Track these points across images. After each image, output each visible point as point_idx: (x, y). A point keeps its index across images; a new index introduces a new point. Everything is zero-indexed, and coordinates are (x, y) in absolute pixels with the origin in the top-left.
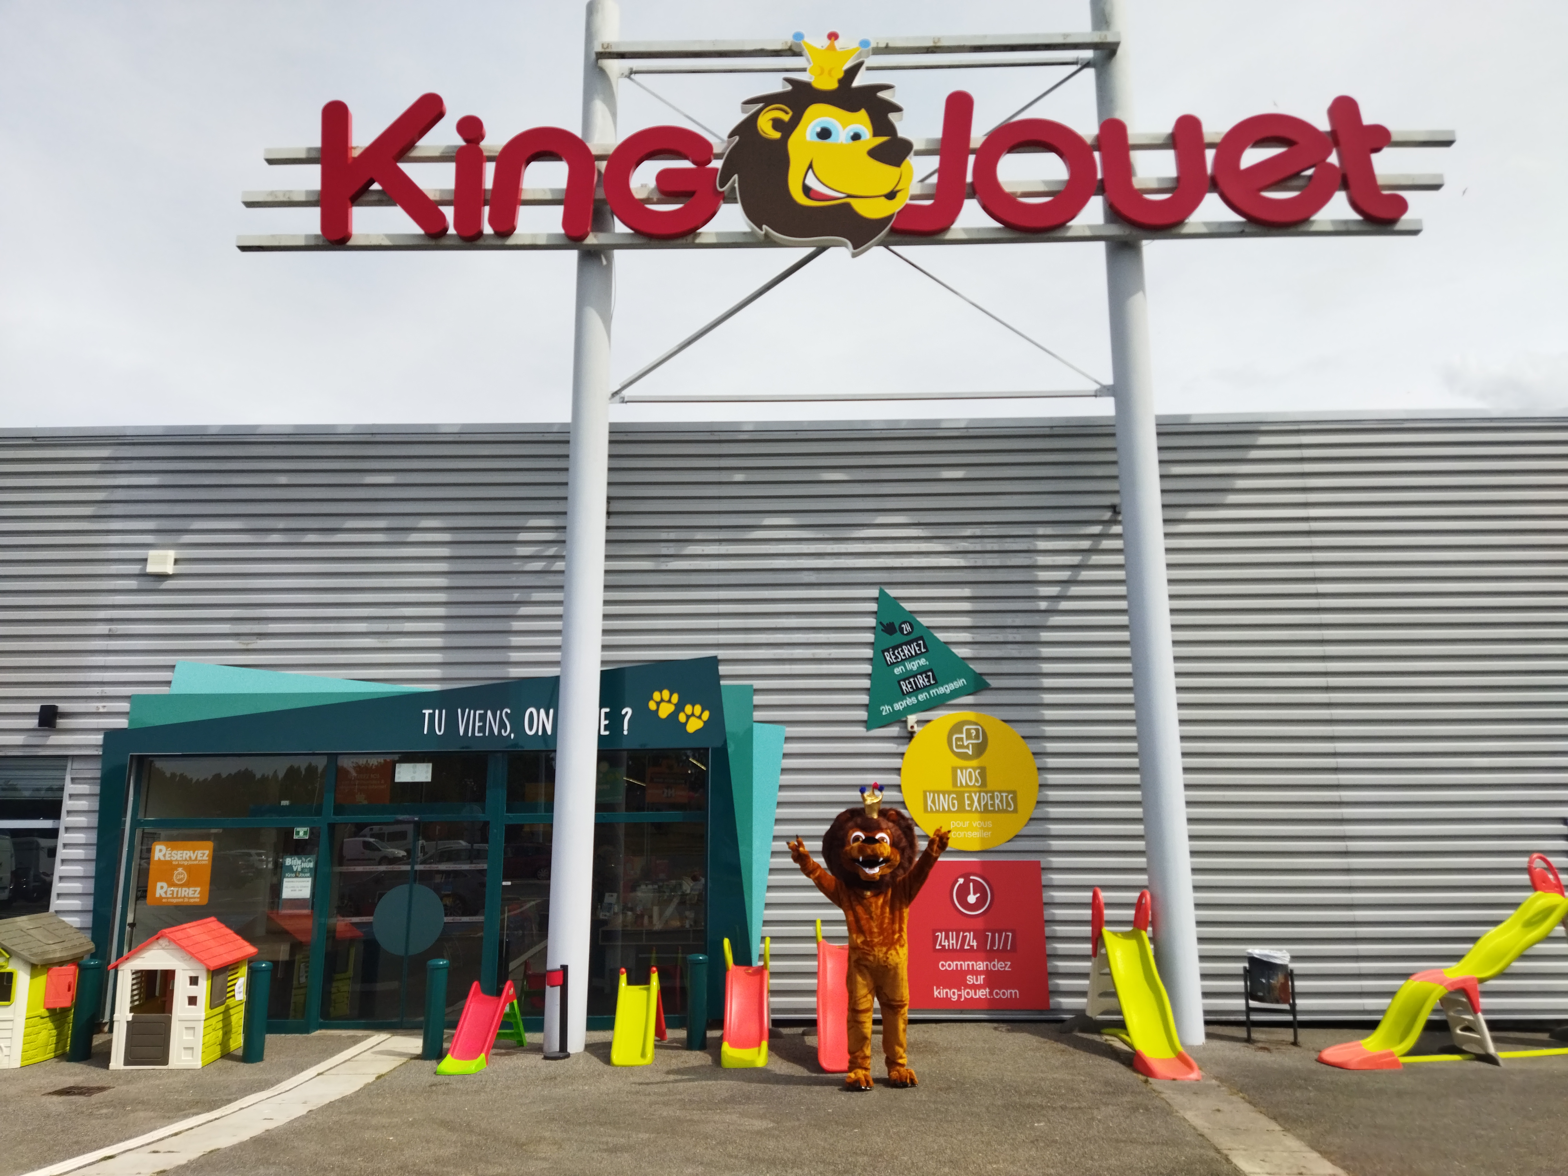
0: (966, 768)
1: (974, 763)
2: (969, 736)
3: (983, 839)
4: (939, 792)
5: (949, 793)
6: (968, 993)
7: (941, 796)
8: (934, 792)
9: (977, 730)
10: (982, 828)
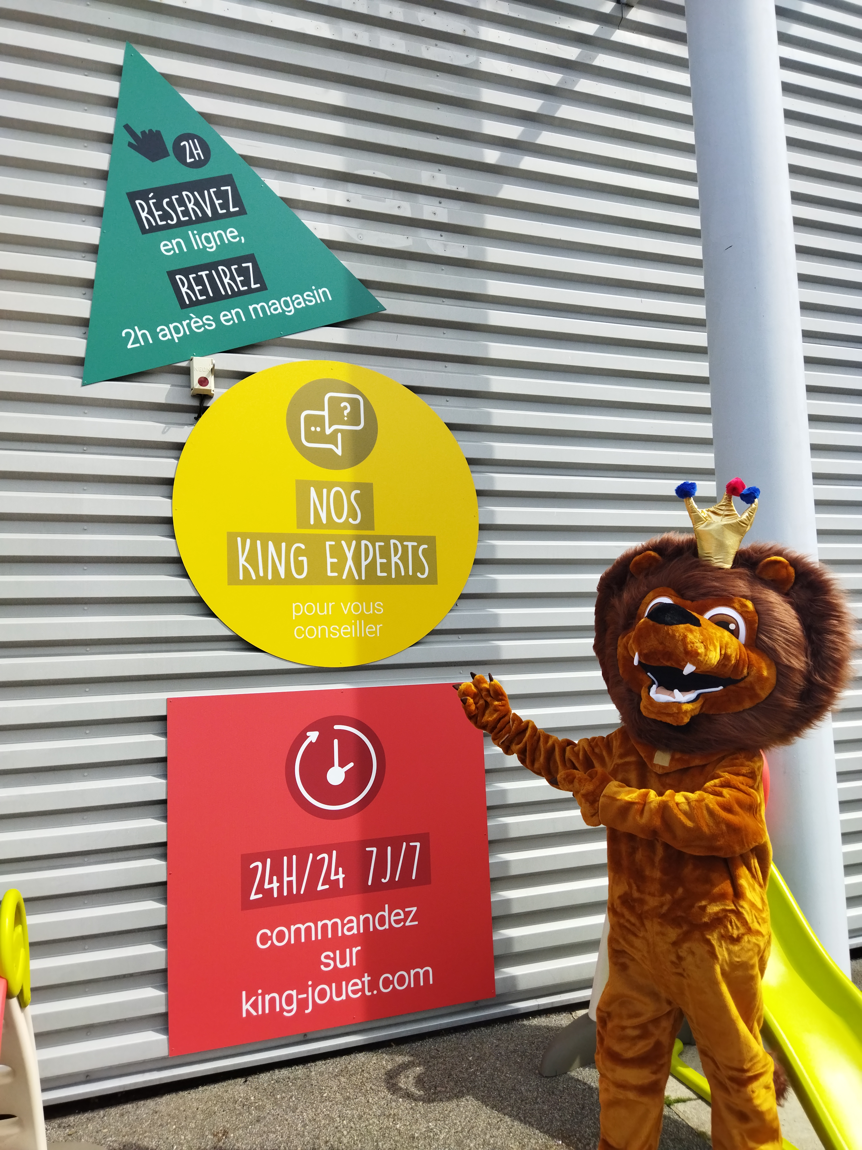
0: (330, 485)
1: (347, 475)
2: (336, 417)
3: (362, 642)
4: (265, 538)
5: (290, 539)
6: (322, 994)
7: (271, 545)
8: (254, 537)
9: (355, 404)
10: (361, 617)
